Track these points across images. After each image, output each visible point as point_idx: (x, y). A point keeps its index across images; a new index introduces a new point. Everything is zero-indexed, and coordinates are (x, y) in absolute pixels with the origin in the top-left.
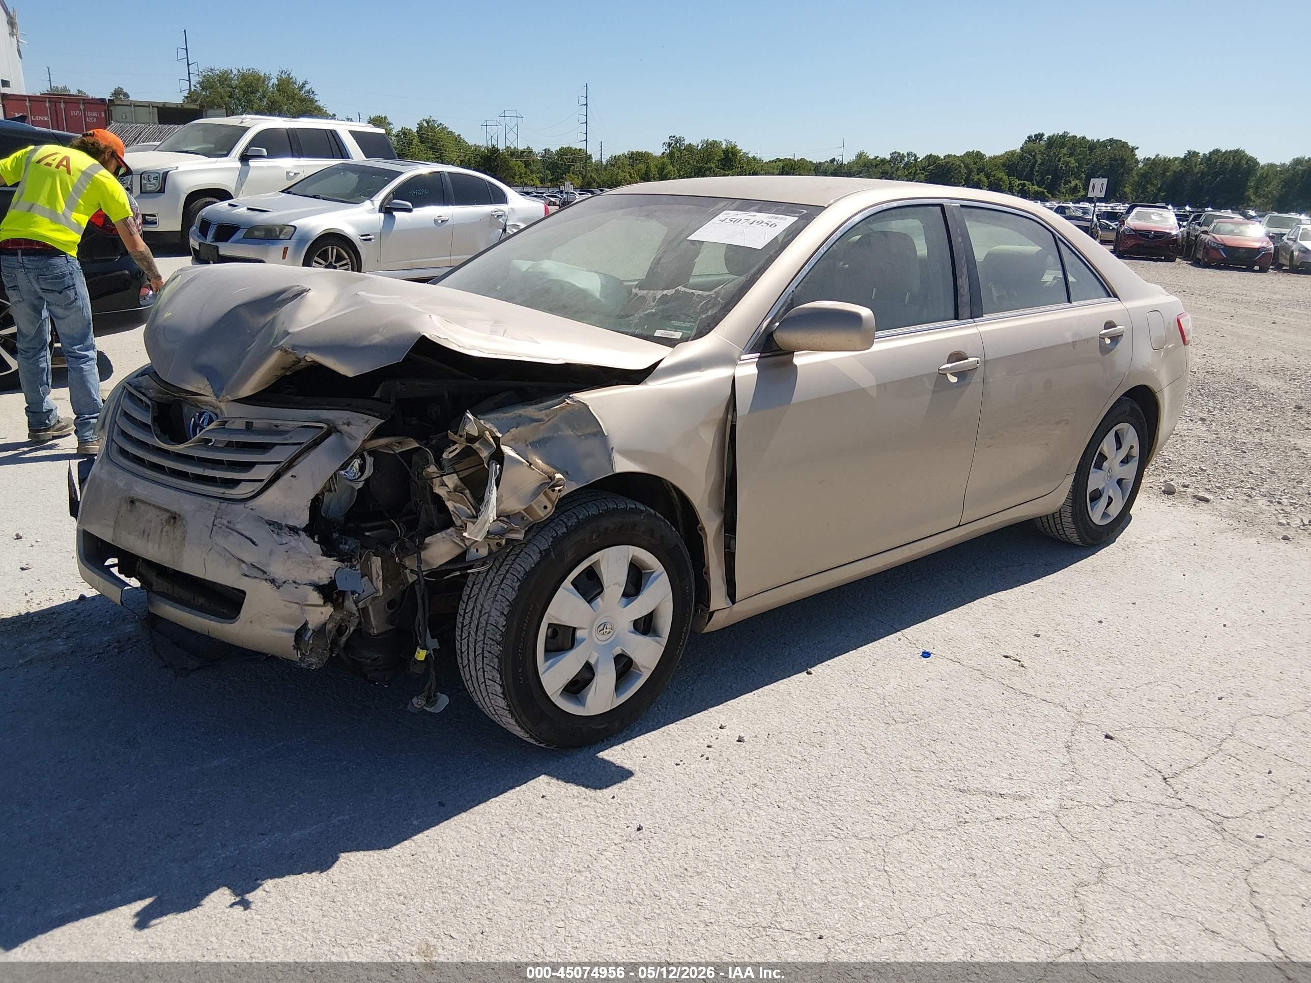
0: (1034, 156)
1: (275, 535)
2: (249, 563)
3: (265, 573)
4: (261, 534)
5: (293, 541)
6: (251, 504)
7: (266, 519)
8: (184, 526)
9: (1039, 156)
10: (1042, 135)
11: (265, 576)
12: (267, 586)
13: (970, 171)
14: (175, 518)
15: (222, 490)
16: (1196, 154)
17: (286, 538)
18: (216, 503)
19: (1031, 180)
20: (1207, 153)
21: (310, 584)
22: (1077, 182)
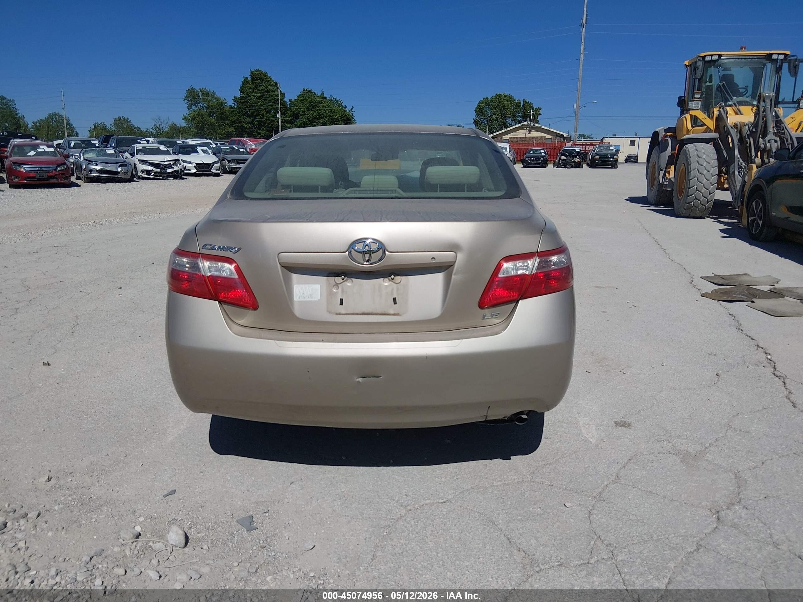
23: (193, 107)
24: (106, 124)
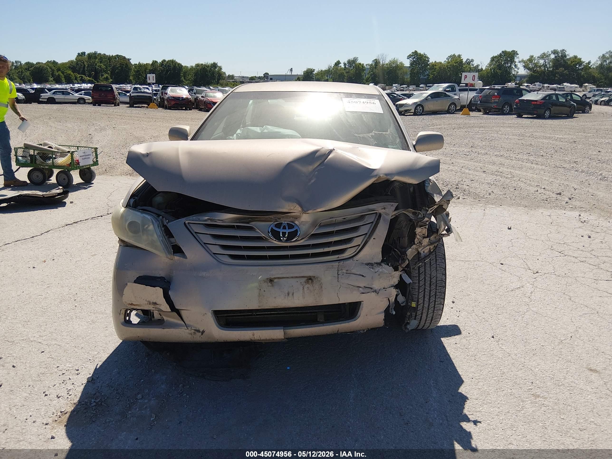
0: (84, 63)
1: (371, 269)
2: (363, 287)
3: (372, 288)
4: (365, 270)
5: (380, 269)
6: (356, 258)
7: (365, 263)
8: (320, 281)
9: (85, 63)
10: (85, 53)
11: (372, 290)
12: (373, 294)
13: (53, 71)
14: (310, 279)
15: (337, 256)
16: (156, 62)
17: (377, 269)
18: (337, 264)
19: (85, 75)
20: (161, 61)
21: (392, 287)
22: (107, 75)
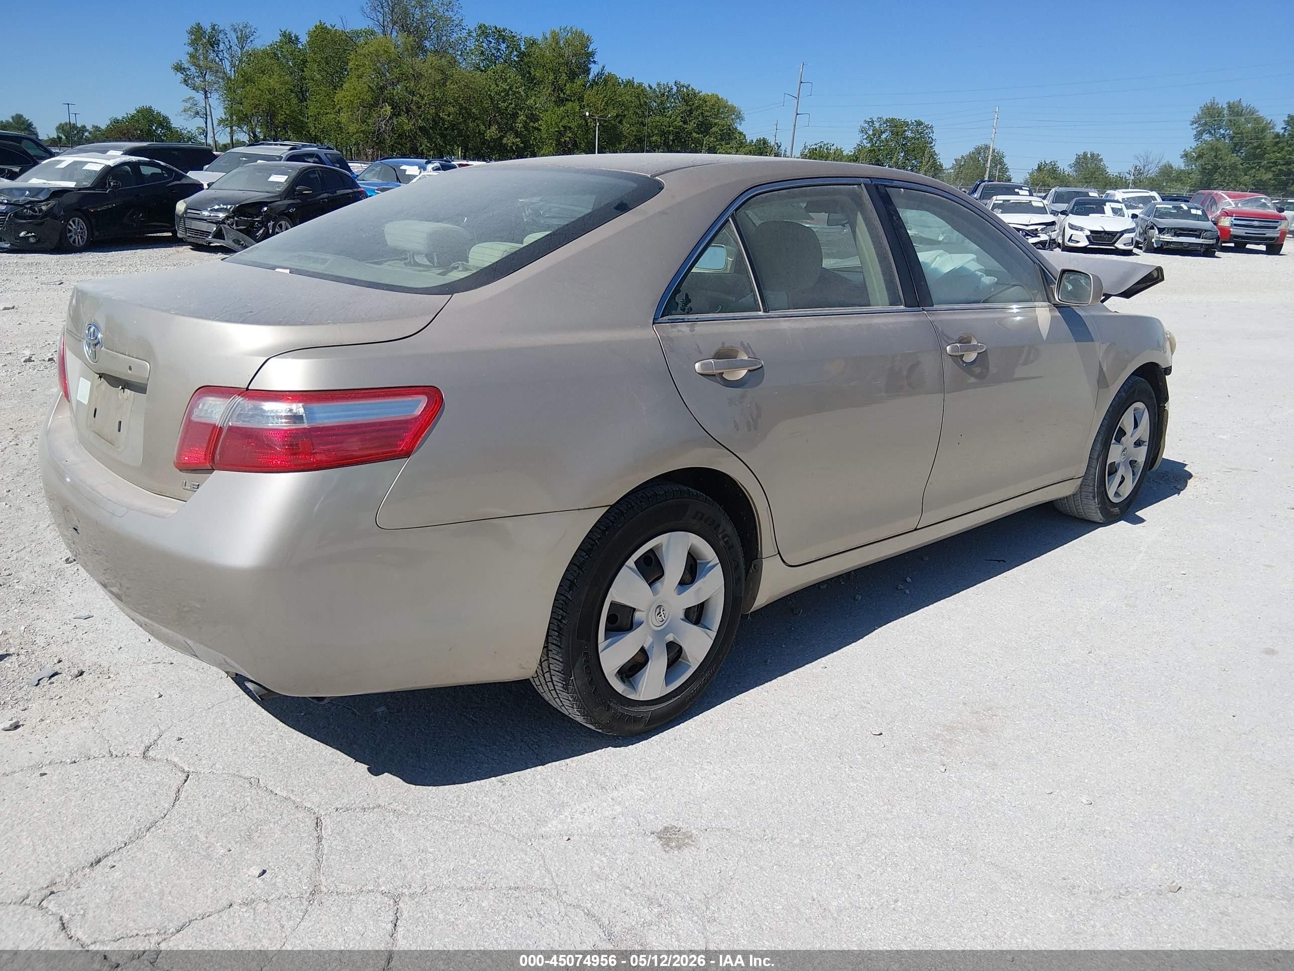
23: (1206, 137)
24: (1059, 164)
